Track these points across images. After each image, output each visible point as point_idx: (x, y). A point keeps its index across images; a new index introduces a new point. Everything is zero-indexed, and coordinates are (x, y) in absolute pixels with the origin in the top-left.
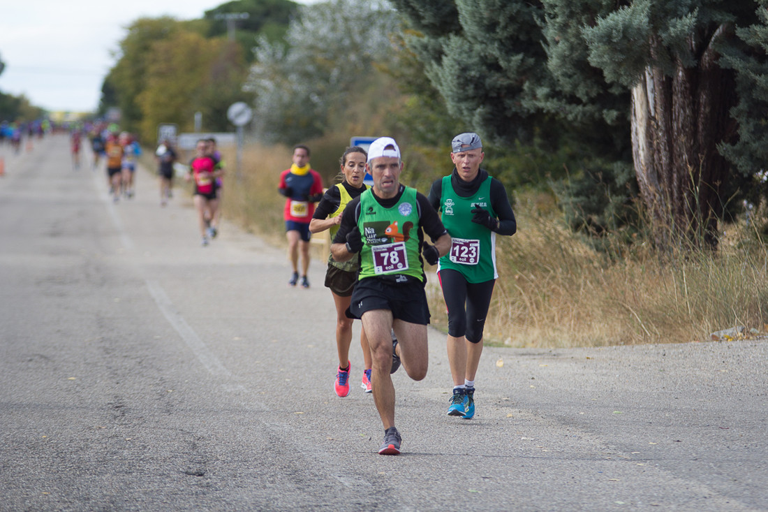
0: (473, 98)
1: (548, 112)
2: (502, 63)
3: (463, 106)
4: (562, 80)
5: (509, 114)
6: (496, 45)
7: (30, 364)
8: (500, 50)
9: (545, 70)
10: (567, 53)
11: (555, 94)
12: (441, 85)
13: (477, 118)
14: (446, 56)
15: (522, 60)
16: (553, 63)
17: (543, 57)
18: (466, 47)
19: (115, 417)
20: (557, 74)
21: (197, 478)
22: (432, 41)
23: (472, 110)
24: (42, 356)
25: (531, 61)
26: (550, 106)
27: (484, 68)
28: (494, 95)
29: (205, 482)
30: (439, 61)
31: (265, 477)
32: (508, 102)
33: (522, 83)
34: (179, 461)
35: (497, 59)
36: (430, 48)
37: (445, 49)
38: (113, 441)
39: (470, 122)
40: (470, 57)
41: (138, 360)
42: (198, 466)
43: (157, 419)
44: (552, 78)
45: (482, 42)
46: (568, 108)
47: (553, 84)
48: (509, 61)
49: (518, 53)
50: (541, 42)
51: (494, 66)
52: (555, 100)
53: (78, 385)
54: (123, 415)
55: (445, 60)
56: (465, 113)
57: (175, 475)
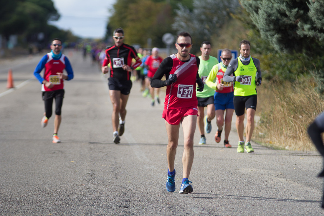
0: (273, 30)
1: (310, 37)
2: (288, 13)
3: (268, 33)
4: (317, 21)
5: (290, 38)
6: (285, 4)
7: (54, 155)
8: (287, 6)
9: (308, 17)
10: (318, 8)
11: (313, 28)
12: (258, 24)
13: (274, 40)
14: (260, 9)
15: (298, 12)
16: (312, 13)
17: (307, 10)
18: (270, 5)
19: (90, 180)
20: (314, 18)
21: (124, 209)
22: (254, 2)
23: (272, 36)
24: (59, 151)
25: (302, 12)
26: (311, 33)
27: (279, 15)
28: (283, 28)
29: (128, 211)
30: (257, 12)
31: (158, 209)
32: (290, 32)
33: (297, 22)
34: (117, 201)
35: (285, 11)
36: (253, 5)
37: (260, 6)
38: (87, 191)
39: (272, 41)
40: (272, 10)
41: (106, 153)
42: (126, 203)
43: (110, 181)
44: (311, 20)
45: (278, 3)
46: (319, 35)
47: (312, 23)
48: (291, 12)
49: (295, 8)
50: (307, 3)
51: (284, 15)
52: (313, 31)
53: (75, 165)
54: (94, 179)
55: (260, 12)
56: (269, 37)
57: (114, 207)
